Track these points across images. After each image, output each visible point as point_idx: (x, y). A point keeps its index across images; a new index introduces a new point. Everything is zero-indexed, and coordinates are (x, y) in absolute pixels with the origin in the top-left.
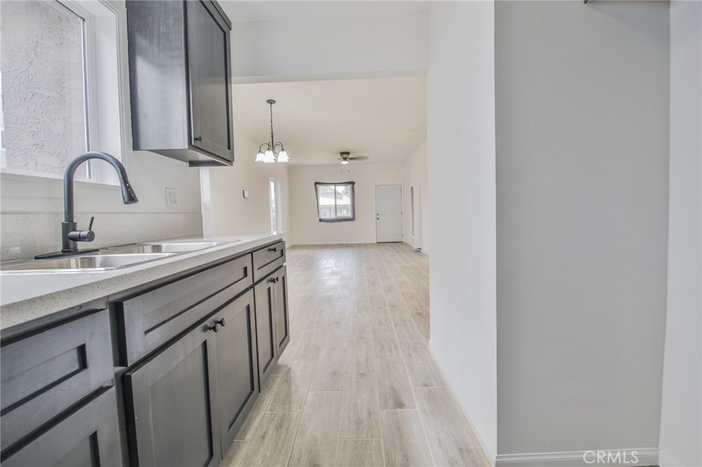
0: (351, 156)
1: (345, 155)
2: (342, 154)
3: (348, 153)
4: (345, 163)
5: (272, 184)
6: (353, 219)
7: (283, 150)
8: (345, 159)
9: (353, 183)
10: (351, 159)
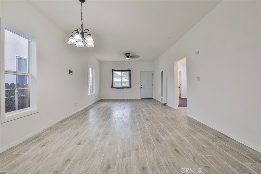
0: (131, 55)
1: (128, 55)
2: (126, 54)
3: (129, 54)
4: (128, 59)
5: (90, 69)
6: (130, 87)
7: (89, 34)
8: (128, 57)
9: (130, 70)
10: (131, 57)
